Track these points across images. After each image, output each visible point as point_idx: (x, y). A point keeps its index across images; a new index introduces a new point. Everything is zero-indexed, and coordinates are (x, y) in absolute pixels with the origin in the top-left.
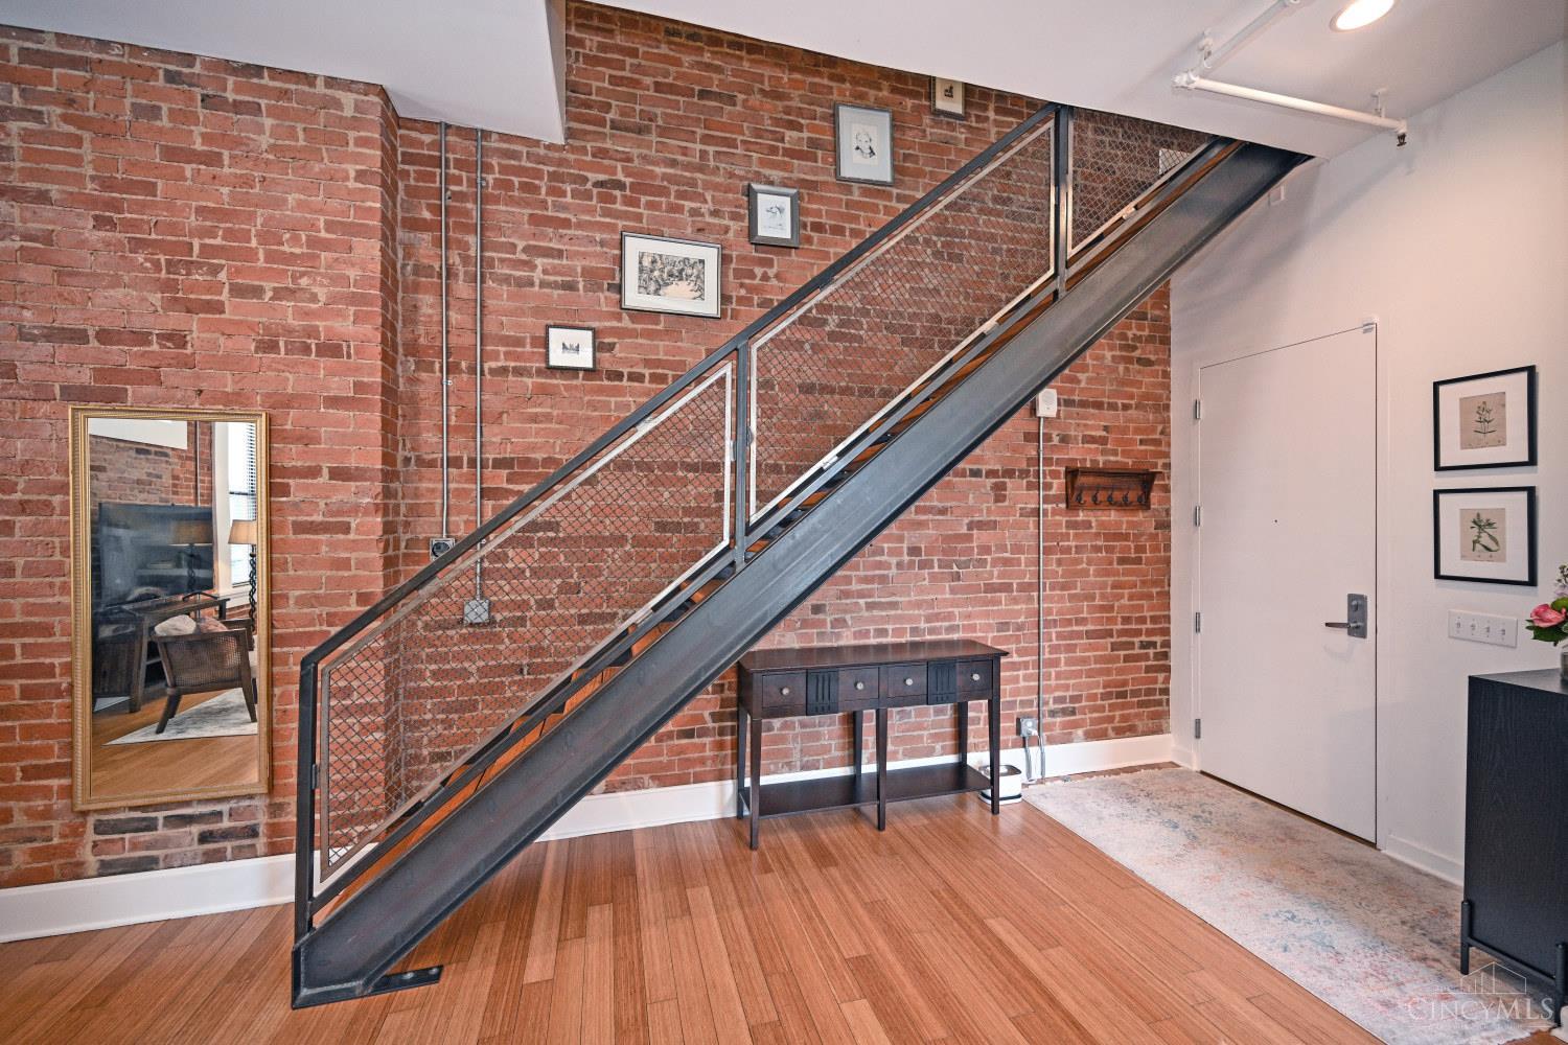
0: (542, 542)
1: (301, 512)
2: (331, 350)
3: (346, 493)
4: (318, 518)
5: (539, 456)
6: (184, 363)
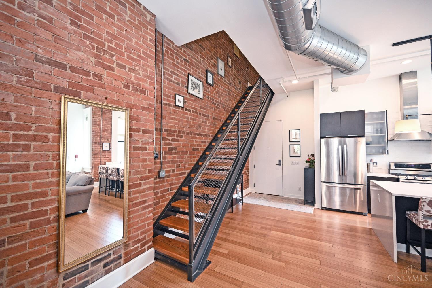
0: (174, 153)
1: (135, 143)
2: (143, 92)
3: (147, 138)
4: (139, 145)
6: (102, 86)
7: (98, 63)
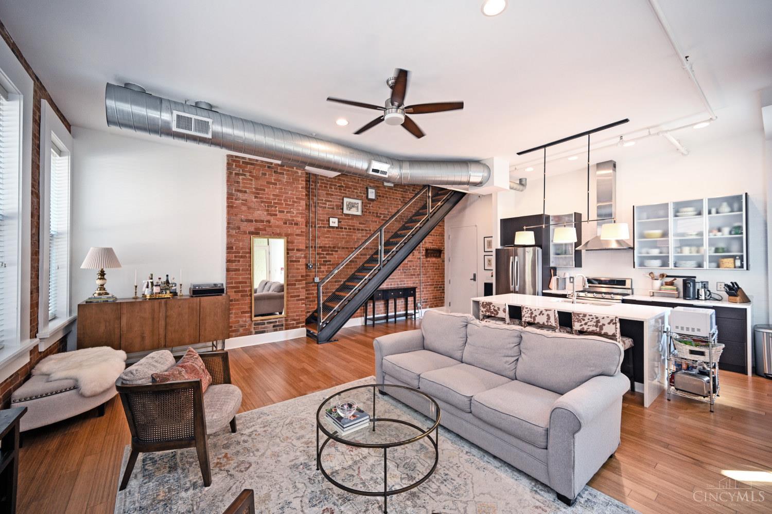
0: (328, 265)
1: (291, 258)
2: (296, 224)
3: (299, 254)
4: (294, 259)
5: (327, 246)
6: (270, 226)
7: (269, 214)
